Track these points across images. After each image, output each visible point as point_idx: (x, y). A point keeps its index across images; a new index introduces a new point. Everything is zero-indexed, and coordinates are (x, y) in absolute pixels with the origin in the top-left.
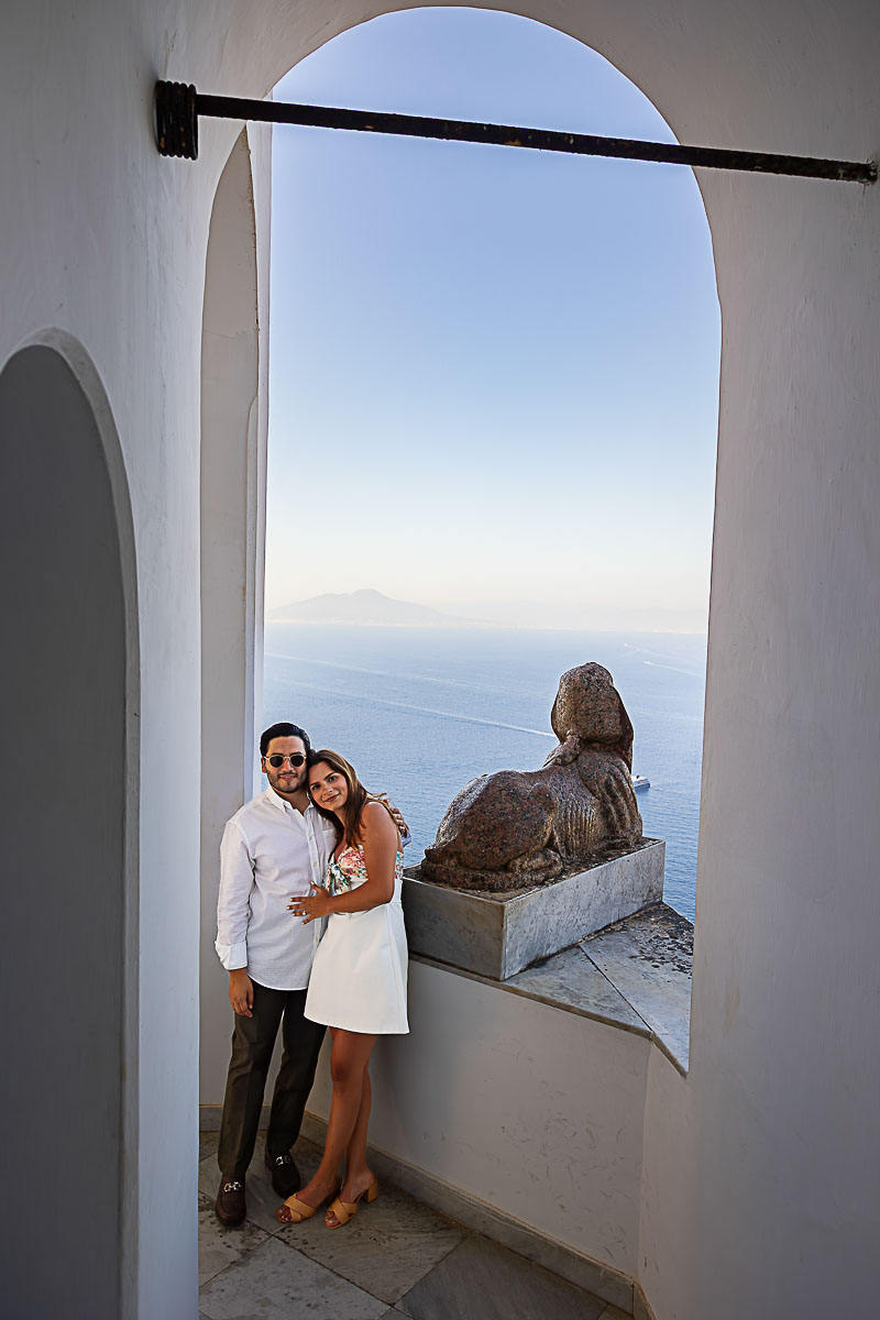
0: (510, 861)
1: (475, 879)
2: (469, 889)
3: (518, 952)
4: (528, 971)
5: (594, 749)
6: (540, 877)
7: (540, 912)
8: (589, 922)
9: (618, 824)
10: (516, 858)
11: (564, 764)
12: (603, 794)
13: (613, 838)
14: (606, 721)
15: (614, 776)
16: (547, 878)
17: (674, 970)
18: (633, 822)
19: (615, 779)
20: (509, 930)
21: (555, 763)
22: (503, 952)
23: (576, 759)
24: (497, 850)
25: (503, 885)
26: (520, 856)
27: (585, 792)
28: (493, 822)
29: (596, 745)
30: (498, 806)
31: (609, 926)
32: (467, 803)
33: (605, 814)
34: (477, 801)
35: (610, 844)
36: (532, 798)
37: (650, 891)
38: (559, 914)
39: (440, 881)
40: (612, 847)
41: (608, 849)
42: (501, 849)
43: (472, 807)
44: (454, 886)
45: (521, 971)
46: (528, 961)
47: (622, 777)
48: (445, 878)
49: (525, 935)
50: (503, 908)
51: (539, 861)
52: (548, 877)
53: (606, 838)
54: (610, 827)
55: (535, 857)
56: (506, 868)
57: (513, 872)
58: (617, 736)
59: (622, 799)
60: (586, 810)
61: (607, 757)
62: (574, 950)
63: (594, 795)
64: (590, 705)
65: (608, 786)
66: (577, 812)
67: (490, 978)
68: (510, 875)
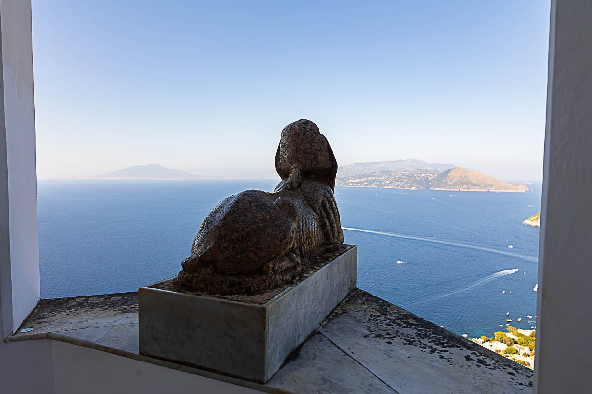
0: (264, 264)
1: (232, 284)
2: (227, 294)
3: (278, 350)
4: (287, 366)
5: (311, 179)
6: (288, 277)
7: (293, 309)
8: (324, 310)
9: (331, 234)
10: (269, 261)
11: (292, 188)
12: (321, 211)
13: (328, 244)
14: (320, 158)
15: (327, 198)
16: (293, 277)
17: (405, 344)
18: (339, 233)
19: (328, 200)
20: (271, 330)
21: (286, 188)
22: (266, 354)
23: (300, 186)
24: (252, 255)
25: (259, 287)
26: (272, 259)
27: (309, 209)
28: (246, 230)
29: (313, 176)
30: (249, 215)
31: (333, 311)
32: (220, 215)
33: (322, 226)
34: (229, 213)
35: (326, 248)
36: (278, 208)
37: (351, 281)
38: (306, 307)
39: (197, 290)
40: (328, 250)
41: (326, 253)
42: (256, 254)
43: (225, 218)
44: (211, 293)
45: (281, 368)
46: (285, 356)
47: (332, 200)
48: (202, 286)
49: (283, 333)
50: (264, 310)
51: (286, 264)
52: (295, 277)
53: (324, 244)
54: (326, 235)
55: (282, 260)
56: (261, 271)
57: (267, 274)
58: (327, 169)
59: (332, 215)
60: (312, 223)
61: (321, 185)
62: (317, 336)
63: (315, 212)
64: (308, 145)
65: (324, 205)
66: (306, 224)
67: (254, 381)
68: (265, 277)
